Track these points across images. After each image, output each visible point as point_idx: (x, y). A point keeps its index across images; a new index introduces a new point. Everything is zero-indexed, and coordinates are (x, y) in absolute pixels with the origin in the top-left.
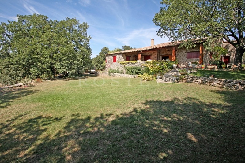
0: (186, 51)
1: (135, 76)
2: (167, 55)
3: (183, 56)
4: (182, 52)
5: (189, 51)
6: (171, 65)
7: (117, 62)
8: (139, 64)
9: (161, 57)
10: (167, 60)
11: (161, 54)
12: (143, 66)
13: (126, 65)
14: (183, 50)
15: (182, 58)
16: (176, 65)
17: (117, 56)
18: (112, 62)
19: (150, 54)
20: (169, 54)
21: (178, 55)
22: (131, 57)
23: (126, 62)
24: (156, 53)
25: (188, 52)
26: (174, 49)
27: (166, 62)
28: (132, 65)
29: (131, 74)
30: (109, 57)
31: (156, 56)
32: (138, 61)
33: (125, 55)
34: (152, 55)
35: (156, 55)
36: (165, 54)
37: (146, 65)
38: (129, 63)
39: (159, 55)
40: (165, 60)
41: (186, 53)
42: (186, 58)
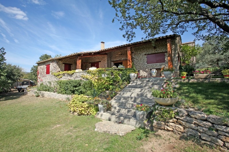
0: (145, 53)
1: (70, 96)
2: (120, 60)
3: (142, 60)
4: (140, 55)
5: (150, 53)
6: (128, 74)
7: (50, 73)
8: (78, 75)
9: (112, 63)
10: (120, 67)
11: (112, 60)
12: (84, 78)
13: (61, 77)
14: (141, 52)
15: (141, 63)
16: (136, 75)
17: (51, 64)
18: (45, 74)
19: (98, 60)
20: (123, 59)
21: (135, 59)
22: (71, 66)
23: (61, 73)
24: (106, 58)
25: (148, 54)
26: (129, 49)
27: (119, 70)
28: (69, 78)
29: (63, 94)
30: (41, 66)
31: (106, 62)
32: (77, 71)
33: (61, 62)
34: (100, 62)
35: (106, 60)
36: (117, 60)
37: (88, 77)
38: (65, 74)
39: (109, 61)
40: (117, 67)
41: (146, 56)
42: (146, 63)
